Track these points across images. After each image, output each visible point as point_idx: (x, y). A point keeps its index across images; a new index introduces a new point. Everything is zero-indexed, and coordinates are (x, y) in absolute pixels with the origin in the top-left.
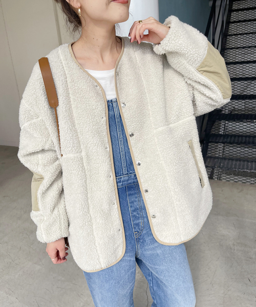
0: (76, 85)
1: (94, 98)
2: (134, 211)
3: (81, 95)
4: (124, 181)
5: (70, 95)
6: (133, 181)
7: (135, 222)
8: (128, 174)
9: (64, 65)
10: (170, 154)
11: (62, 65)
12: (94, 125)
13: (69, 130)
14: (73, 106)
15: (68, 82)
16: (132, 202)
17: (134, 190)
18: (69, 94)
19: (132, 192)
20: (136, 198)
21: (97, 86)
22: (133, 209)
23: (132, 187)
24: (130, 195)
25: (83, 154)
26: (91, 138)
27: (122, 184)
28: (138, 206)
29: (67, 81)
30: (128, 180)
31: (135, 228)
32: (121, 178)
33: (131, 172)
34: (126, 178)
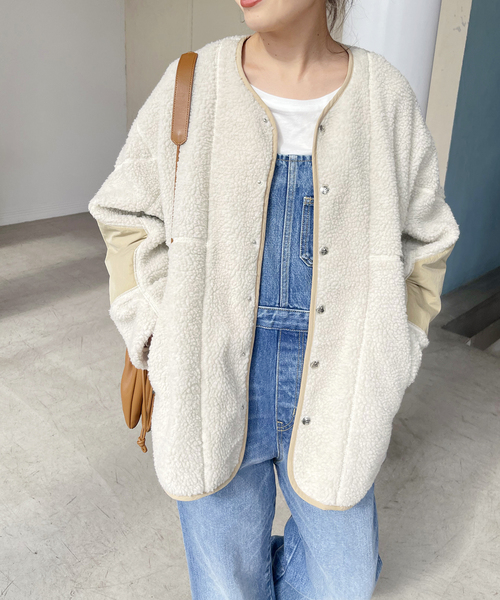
0: (227, 113)
1: (253, 142)
2: (285, 383)
3: (232, 133)
4: (279, 320)
5: (214, 130)
6: (295, 324)
7: (281, 404)
8: (288, 307)
9: (218, 75)
10: (385, 311)
11: (214, 75)
12: (239, 194)
13: (198, 192)
14: (213, 151)
15: (216, 106)
16: (285, 365)
17: (294, 342)
18: (212, 128)
19: (289, 346)
20: (295, 359)
21: (266, 121)
22: (283, 378)
23: (291, 336)
24: (284, 349)
25: (209, 244)
26: (229, 215)
27: (273, 324)
28: (294, 377)
29: (214, 104)
30: (286, 320)
31: (279, 414)
32: (273, 311)
33: (296, 306)
34: (284, 314)
